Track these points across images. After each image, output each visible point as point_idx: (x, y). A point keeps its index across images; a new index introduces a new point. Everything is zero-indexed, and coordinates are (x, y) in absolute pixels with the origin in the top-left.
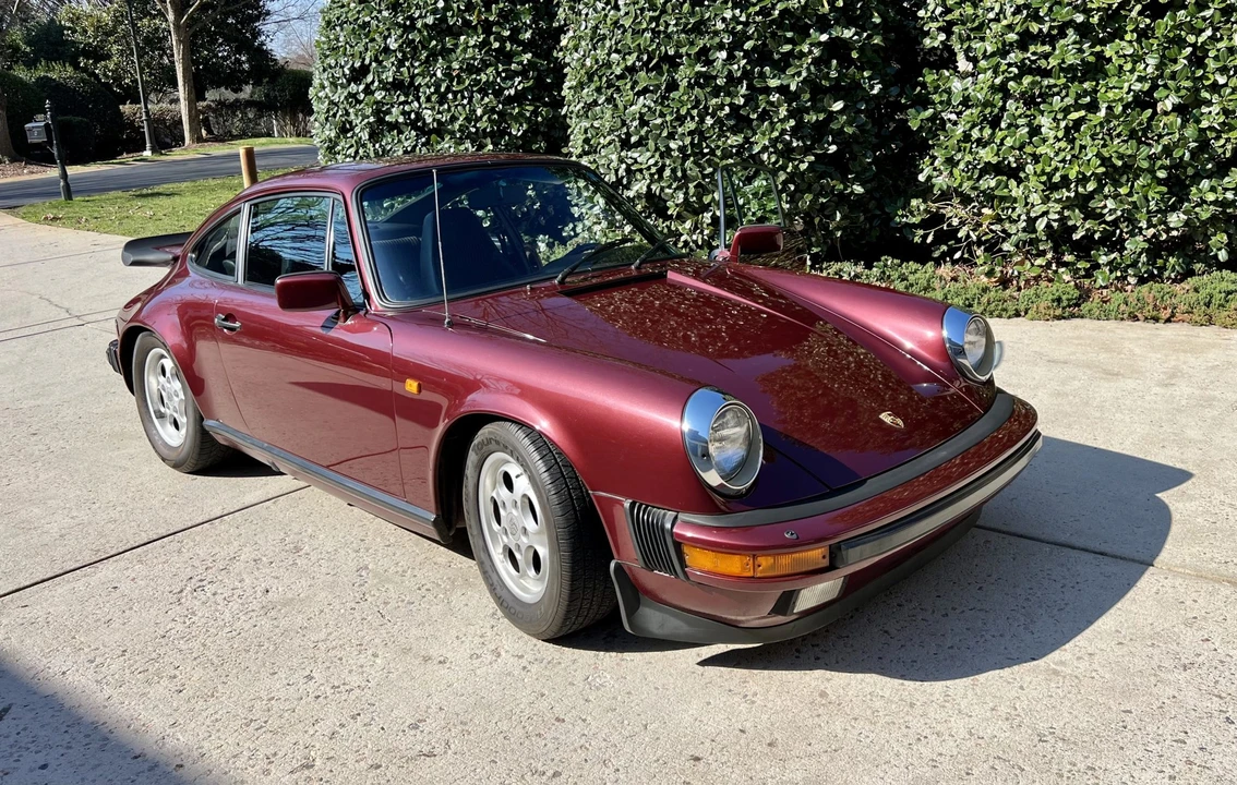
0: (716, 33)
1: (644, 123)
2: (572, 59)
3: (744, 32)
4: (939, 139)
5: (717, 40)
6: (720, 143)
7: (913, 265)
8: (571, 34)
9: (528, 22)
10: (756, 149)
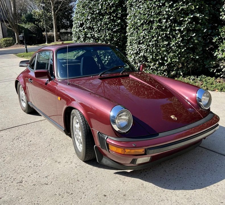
0: (164, 15)
1: (144, 38)
2: (129, 21)
3: (171, 14)
4: (221, 45)
5: (164, 17)
6: (162, 43)
7: (209, 78)
8: (129, 15)
9: (120, 12)
10: (171, 45)
